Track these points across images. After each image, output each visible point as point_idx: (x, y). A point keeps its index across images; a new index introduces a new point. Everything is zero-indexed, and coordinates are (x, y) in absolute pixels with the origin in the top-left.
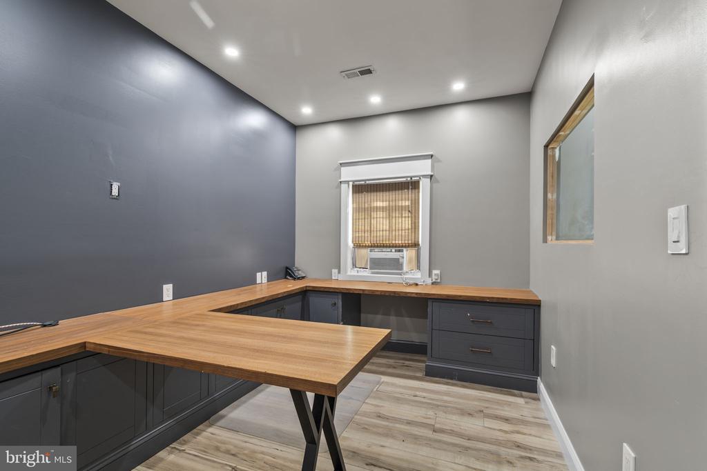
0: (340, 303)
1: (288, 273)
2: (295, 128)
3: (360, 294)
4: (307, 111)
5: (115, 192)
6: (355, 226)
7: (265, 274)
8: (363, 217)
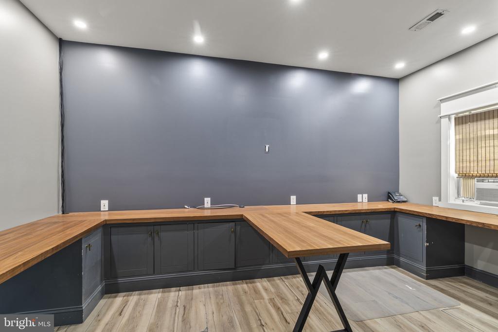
0: (425, 226)
1: (389, 197)
2: (396, 81)
3: (464, 224)
4: (400, 67)
5: (267, 150)
6: (458, 157)
7: (365, 196)
8: (468, 147)
